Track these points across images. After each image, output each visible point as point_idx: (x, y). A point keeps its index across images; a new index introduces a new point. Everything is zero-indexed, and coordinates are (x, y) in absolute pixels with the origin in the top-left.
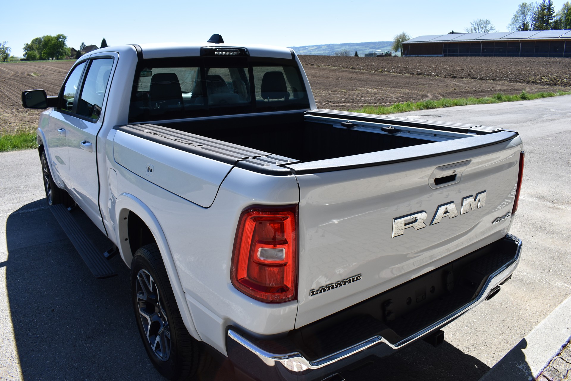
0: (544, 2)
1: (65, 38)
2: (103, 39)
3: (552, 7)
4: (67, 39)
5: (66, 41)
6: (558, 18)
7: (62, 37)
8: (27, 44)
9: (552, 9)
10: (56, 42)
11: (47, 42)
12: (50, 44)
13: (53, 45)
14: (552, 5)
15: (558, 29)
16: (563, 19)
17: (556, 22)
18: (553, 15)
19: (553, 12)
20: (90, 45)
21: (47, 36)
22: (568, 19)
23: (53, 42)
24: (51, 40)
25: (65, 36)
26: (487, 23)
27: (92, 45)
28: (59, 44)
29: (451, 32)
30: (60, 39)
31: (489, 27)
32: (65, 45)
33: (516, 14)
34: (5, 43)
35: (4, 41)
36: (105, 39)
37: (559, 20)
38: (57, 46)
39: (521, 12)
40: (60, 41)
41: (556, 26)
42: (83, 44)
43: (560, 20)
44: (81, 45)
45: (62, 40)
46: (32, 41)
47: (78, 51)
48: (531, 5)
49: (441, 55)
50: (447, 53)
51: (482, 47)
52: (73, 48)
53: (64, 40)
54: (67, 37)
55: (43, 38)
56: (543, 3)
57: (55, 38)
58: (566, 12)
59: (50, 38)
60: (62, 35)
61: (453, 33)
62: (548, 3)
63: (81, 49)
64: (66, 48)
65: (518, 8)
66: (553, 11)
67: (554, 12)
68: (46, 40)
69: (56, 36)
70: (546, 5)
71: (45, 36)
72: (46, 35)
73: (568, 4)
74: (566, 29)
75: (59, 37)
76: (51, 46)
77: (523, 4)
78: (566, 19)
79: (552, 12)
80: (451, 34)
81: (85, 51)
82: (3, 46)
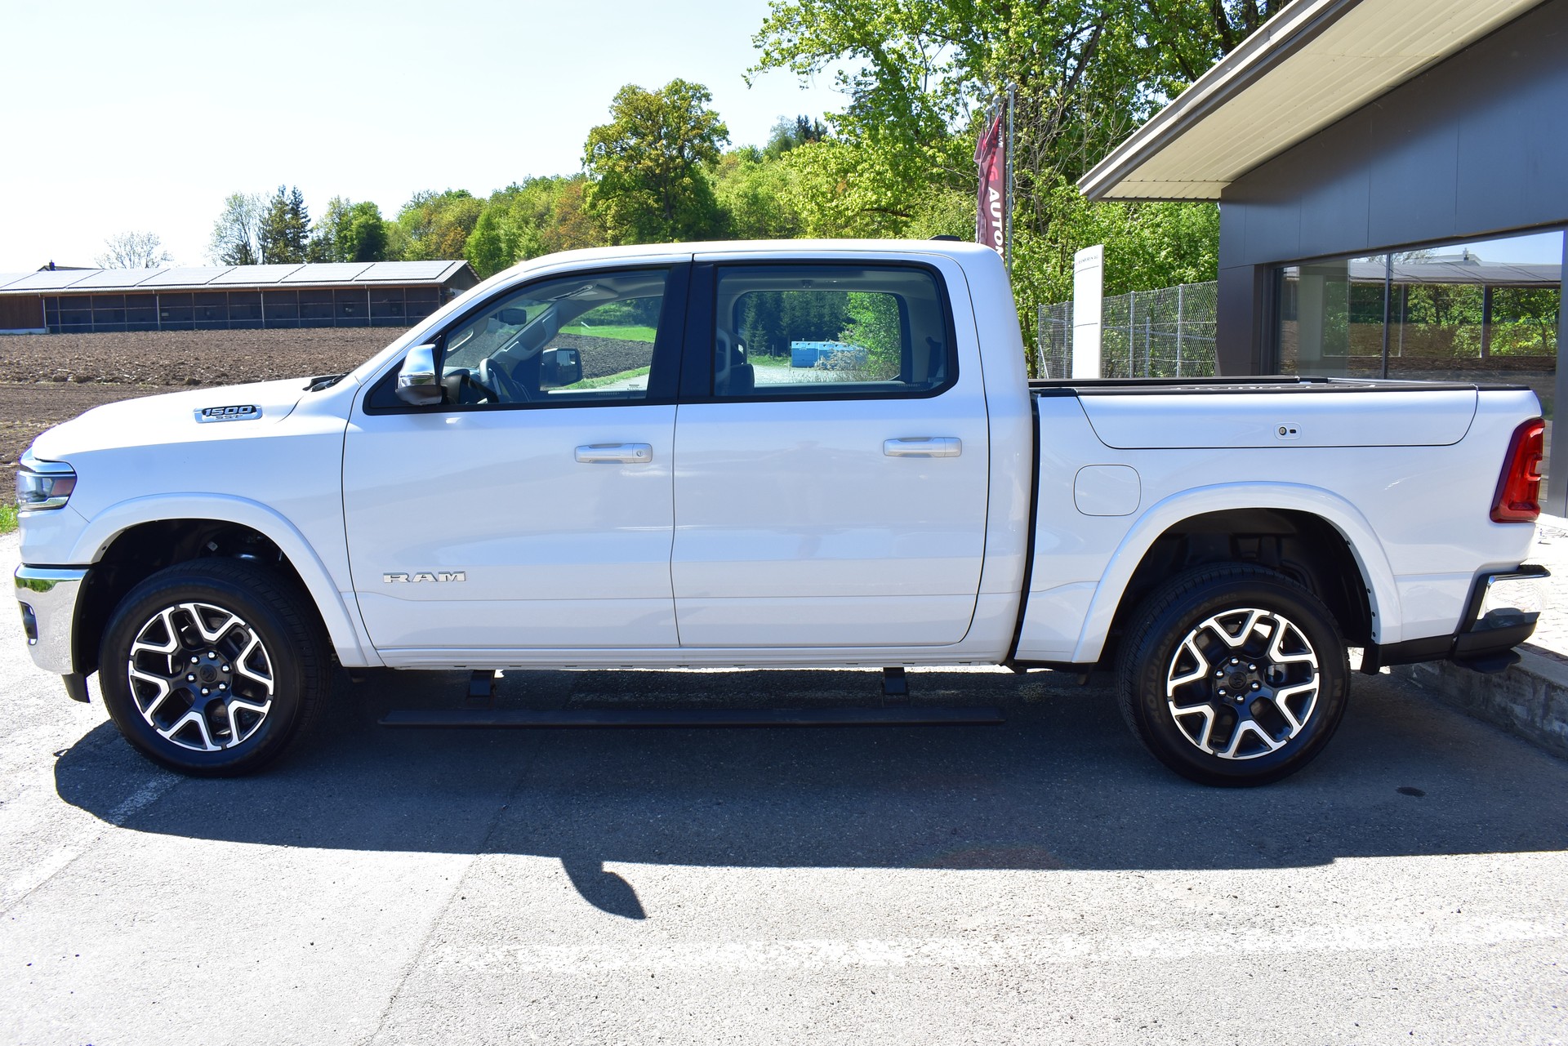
0: (281, 195)
3: (302, 206)
6: (321, 234)
9: (303, 213)
14: (302, 201)
15: (325, 261)
16: (333, 238)
17: (317, 243)
18: (308, 227)
19: (308, 219)
22: (345, 236)
26: (151, 241)
29: (48, 265)
31: (157, 253)
33: (221, 222)
37: (324, 239)
39: (231, 217)
41: (319, 254)
43: (326, 239)
48: (255, 199)
49: (42, 331)
50: (60, 325)
51: (160, 306)
56: (280, 197)
58: (337, 220)
61: (52, 267)
62: (293, 198)
65: (224, 208)
66: (307, 216)
67: (309, 221)
70: (288, 202)
73: (339, 202)
74: (342, 260)
77: (235, 198)
78: (340, 237)
79: (304, 220)
80: (48, 270)
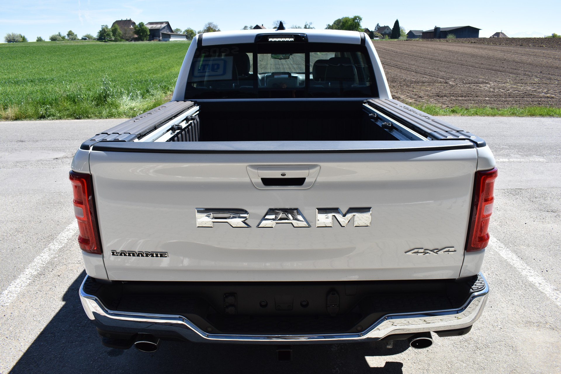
1: (360, 19)
2: (396, 20)
4: (362, 20)
5: (361, 22)
7: (358, 18)
8: (329, 25)
10: (352, 23)
11: (345, 23)
12: (347, 25)
13: (349, 25)
20: (384, 26)
21: (346, 18)
23: (349, 23)
24: (348, 21)
25: (360, 18)
27: (385, 26)
28: (355, 25)
30: (356, 20)
32: (360, 26)
34: (311, 23)
35: (311, 22)
36: (398, 20)
38: (353, 27)
40: (355, 22)
42: (378, 25)
44: (376, 26)
45: (357, 22)
46: (334, 21)
47: (372, 31)
52: (367, 29)
53: (360, 21)
54: (362, 19)
55: (342, 19)
57: (352, 19)
59: (348, 19)
60: (358, 17)
63: (375, 30)
64: (360, 29)
68: (344, 21)
69: (353, 17)
71: (344, 18)
72: (345, 16)
75: (355, 18)
76: (347, 26)
81: (378, 31)
82: (309, 26)
